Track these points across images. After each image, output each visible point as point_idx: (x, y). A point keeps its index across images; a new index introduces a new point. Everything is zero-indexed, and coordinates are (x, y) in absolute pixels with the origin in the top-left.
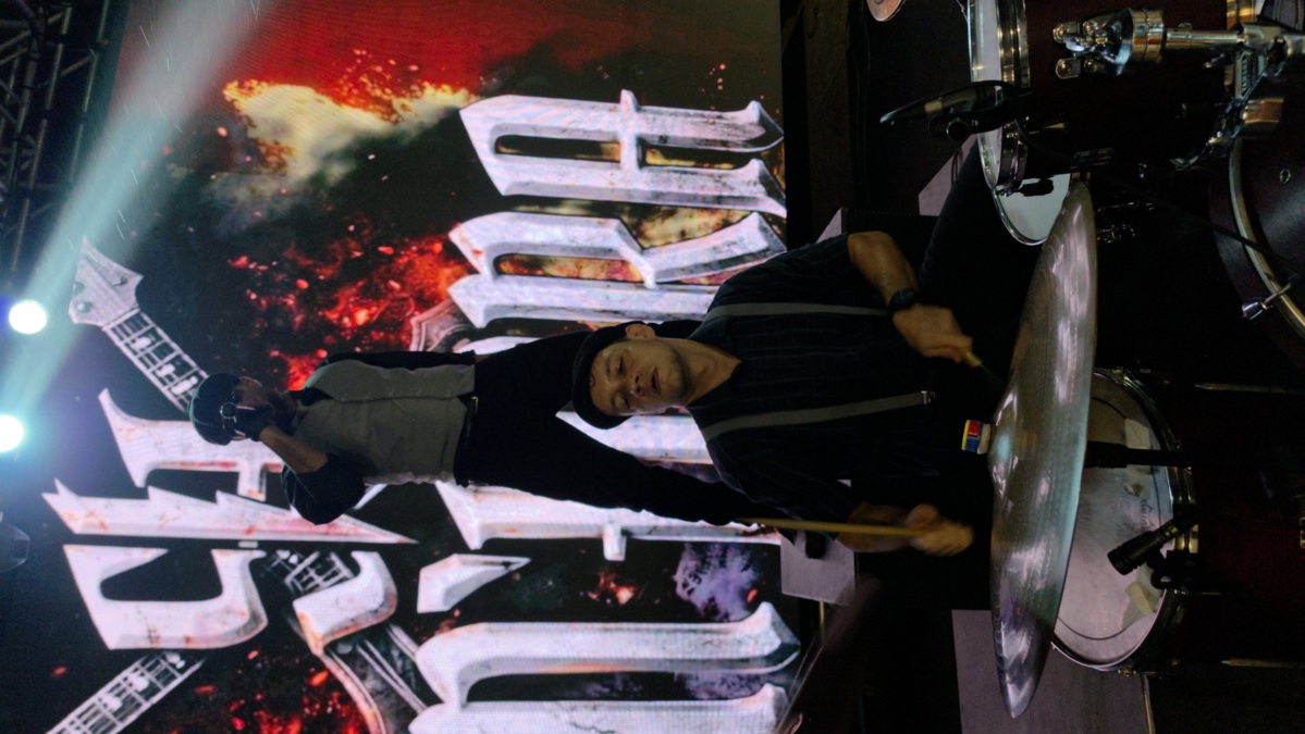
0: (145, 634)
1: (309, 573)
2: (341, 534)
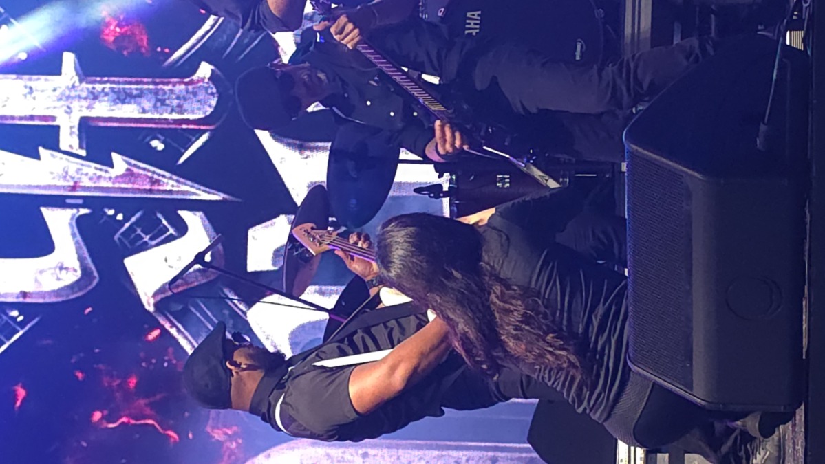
1: (136, 231)
2: (165, 192)
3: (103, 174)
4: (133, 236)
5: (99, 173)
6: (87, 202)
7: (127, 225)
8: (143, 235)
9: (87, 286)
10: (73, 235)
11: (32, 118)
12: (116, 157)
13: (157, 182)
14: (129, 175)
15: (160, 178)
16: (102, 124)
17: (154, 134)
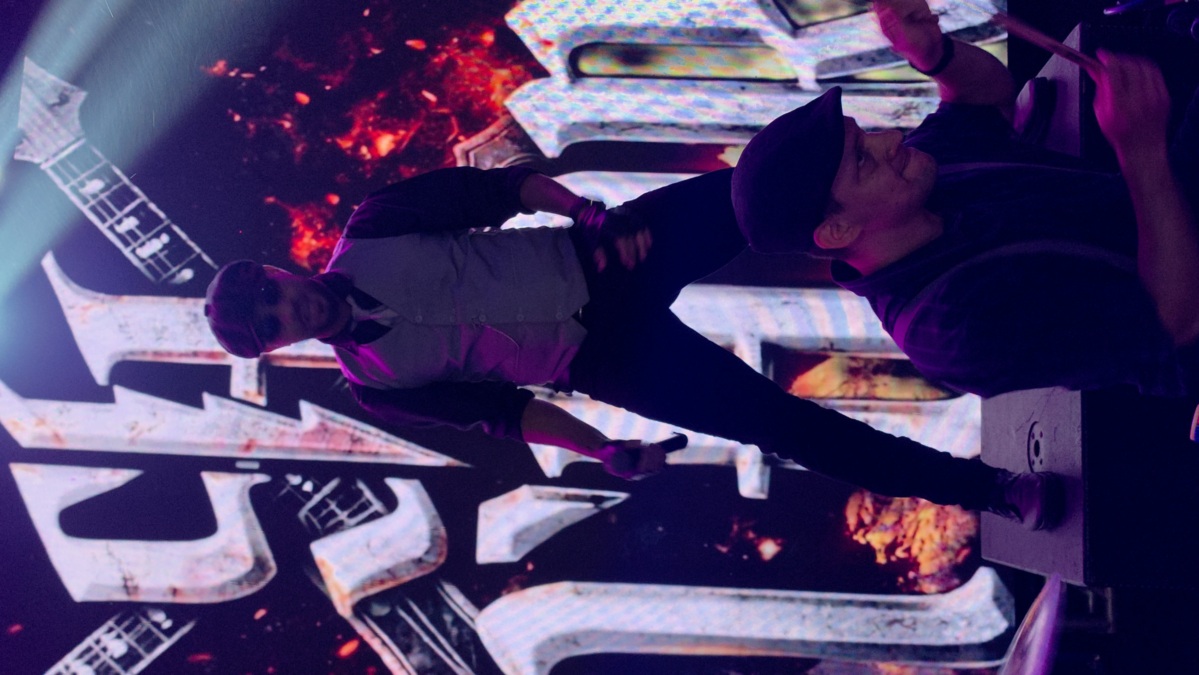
0: (121, 583)
1: (327, 505)
2: (369, 453)
3: (288, 429)
4: (324, 512)
5: (282, 427)
6: (266, 466)
7: (317, 498)
8: (338, 511)
9: (257, 582)
10: (244, 510)
11: (195, 354)
12: (305, 407)
13: (355, 440)
14: (323, 429)
15: (364, 436)
16: (289, 364)
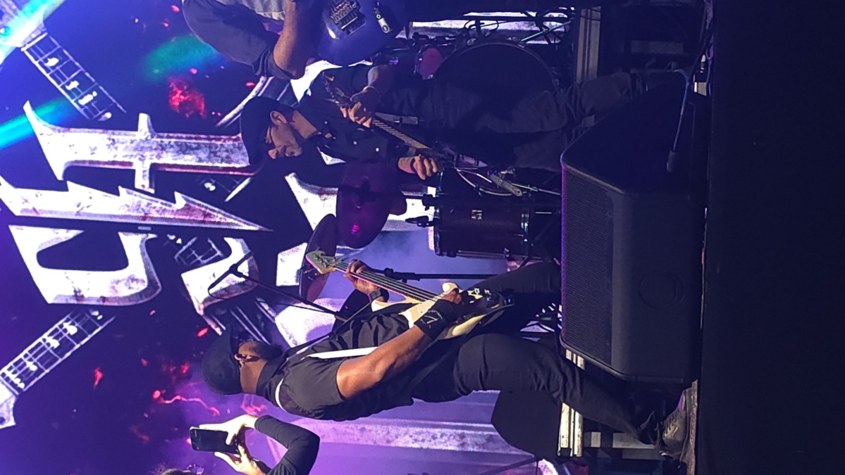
0: (73, 294)
1: (191, 252)
2: (214, 223)
3: (167, 208)
4: (188, 256)
5: (164, 207)
6: (154, 229)
7: (184, 248)
8: (196, 255)
9: (152, 294)
10: (143, 254)
11: (114, 163)
12: (178, 196)
13: (209, 215)
14: (187, 209)
15: (211, 212)
16: (168, 170)
17: (208, 178)
